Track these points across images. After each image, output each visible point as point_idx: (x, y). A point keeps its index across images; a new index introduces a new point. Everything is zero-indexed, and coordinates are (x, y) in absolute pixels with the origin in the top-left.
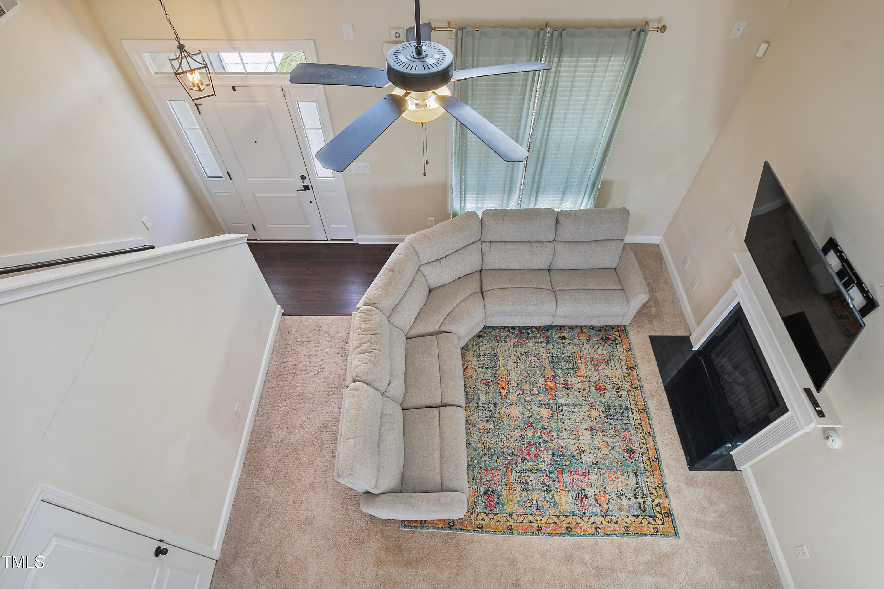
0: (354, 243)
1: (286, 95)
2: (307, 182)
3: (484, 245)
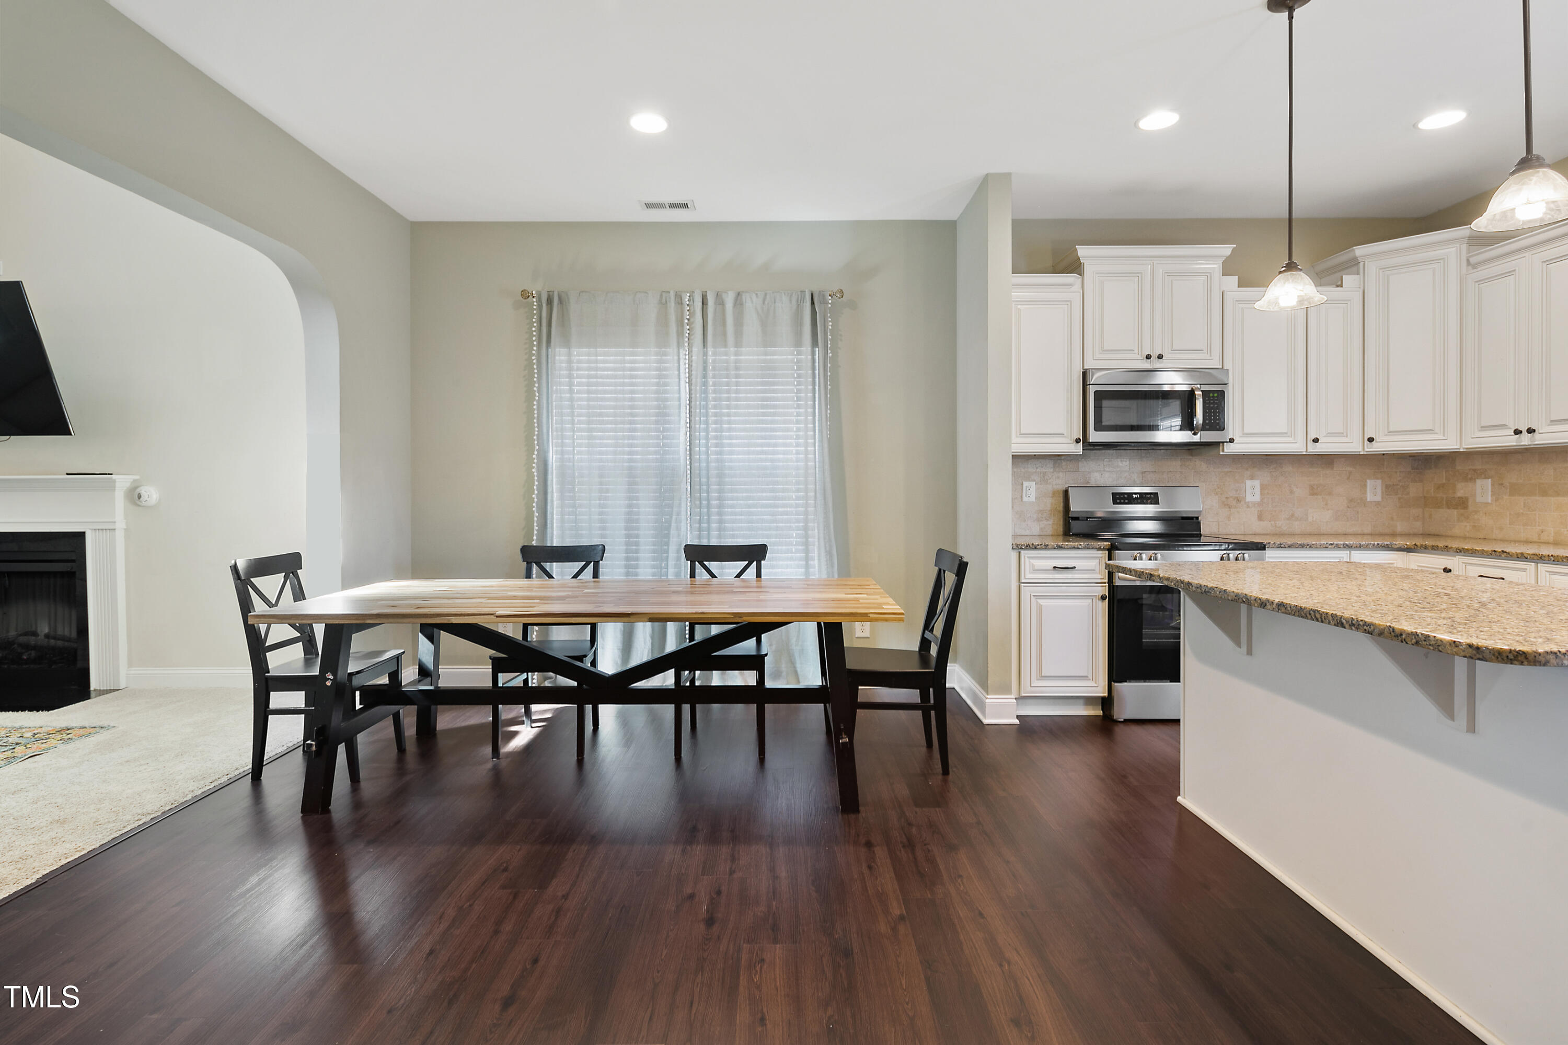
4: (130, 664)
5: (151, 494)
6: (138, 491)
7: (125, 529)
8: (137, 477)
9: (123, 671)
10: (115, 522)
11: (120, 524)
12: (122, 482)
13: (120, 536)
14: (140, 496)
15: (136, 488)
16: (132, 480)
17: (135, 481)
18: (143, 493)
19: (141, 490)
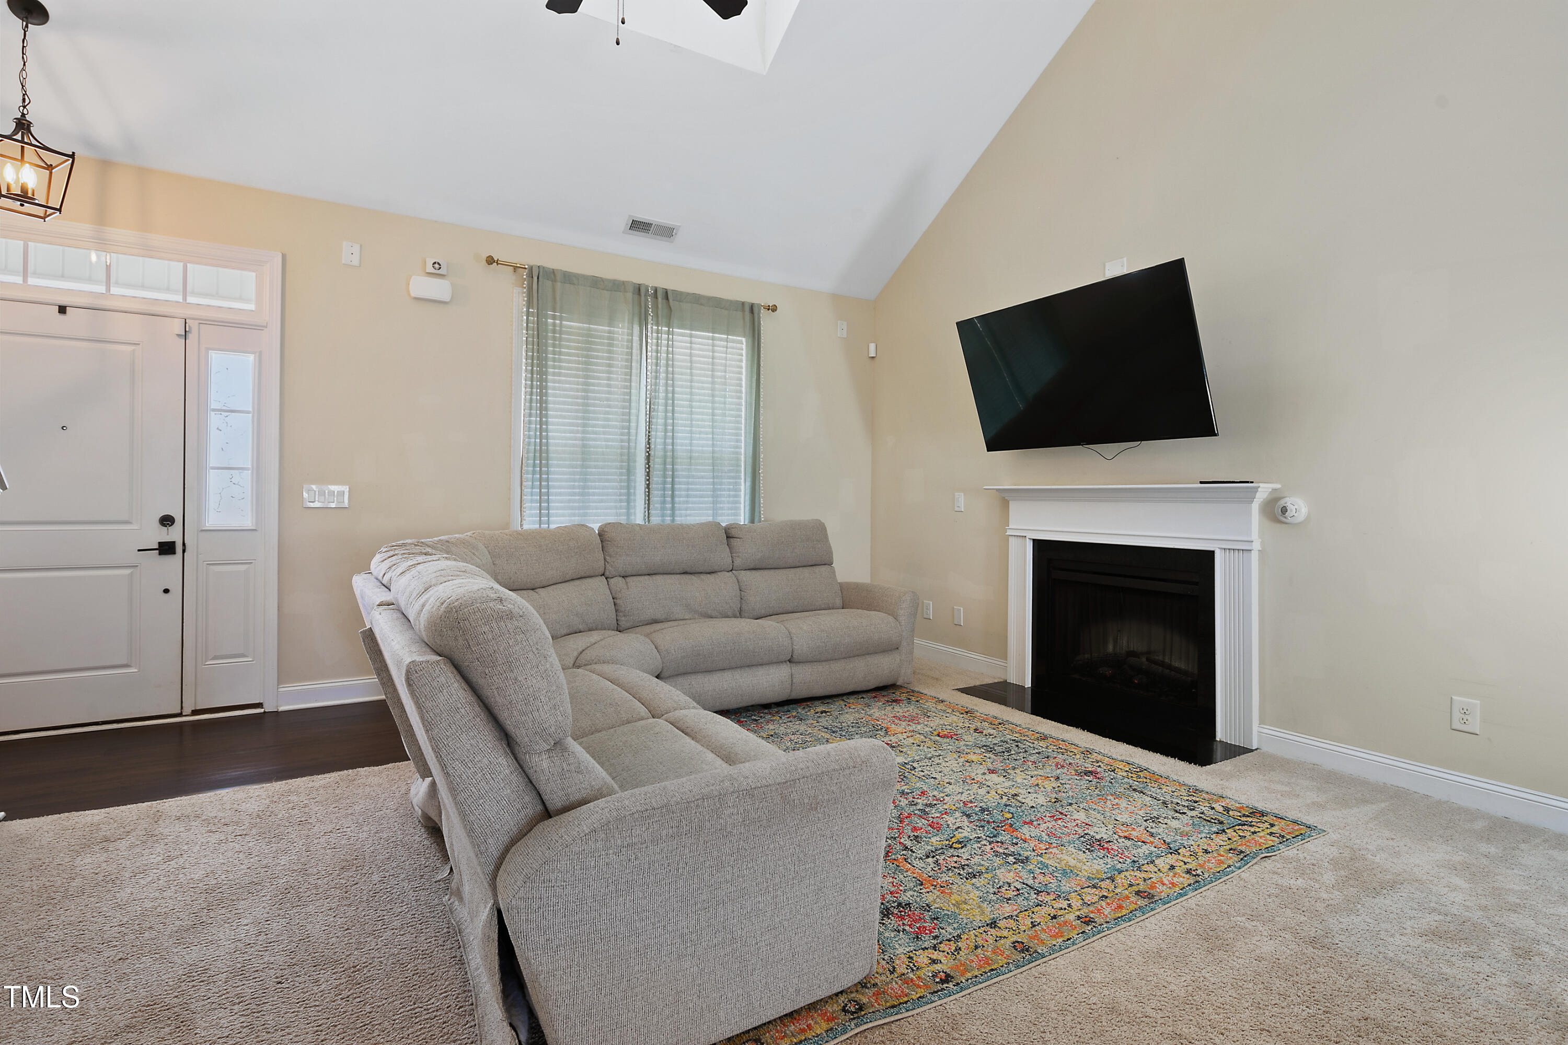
0: (265, 712)
1: (189, 336)
2: (173, 534)
3: (612, 581)
4: (1262, 721)
5: (1299, 507)
6: (1282, 503)
7: (1259, 550)
8: (1278, 486)
9: (1255, 727)
10: (1252, 542)
11: (1256, 546)
12: (1264, 491)
13: (1255, 556)
14: (1284, 510)
15: (1279, 499)
16: (1271, 490)
17: (1275, 490)
18: (1289, 507)
19: (1286, 503)
